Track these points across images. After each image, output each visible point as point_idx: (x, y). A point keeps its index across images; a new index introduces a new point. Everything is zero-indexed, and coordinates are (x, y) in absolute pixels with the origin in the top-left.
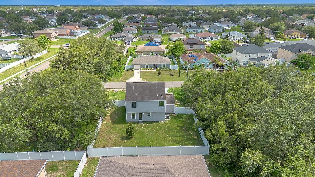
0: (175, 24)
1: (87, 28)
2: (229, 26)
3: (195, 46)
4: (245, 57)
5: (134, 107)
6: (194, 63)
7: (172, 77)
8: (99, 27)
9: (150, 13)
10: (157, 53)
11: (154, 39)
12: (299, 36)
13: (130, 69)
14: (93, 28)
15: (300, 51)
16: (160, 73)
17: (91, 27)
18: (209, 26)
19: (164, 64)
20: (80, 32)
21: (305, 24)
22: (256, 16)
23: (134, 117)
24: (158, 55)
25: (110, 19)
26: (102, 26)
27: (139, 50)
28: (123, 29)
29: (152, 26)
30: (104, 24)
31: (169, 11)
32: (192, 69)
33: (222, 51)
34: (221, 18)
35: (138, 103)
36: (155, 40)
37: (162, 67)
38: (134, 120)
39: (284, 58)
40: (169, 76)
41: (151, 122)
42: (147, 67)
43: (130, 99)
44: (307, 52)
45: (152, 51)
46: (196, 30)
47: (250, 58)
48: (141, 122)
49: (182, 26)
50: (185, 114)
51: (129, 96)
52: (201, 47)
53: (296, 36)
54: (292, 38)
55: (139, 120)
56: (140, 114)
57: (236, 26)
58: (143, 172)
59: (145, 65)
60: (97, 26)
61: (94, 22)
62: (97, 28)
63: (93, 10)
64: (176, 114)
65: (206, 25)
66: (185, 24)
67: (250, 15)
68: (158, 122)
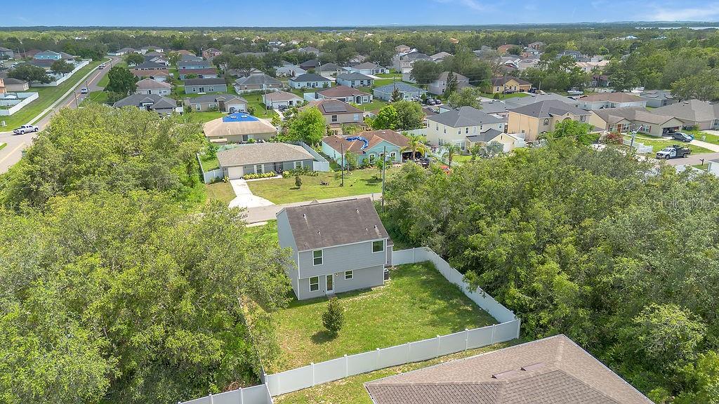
0: (257, 71)
1: (26, 87)
2: (375, 73)
3: (340, 118)
4: (460, 133)
5: (318, 261)
6: (364, 152)
7: (326, 189)
8: (58, 82)
9: (178, 46)
10: (261, 138)
11: (229, 107)
12: (518, 89)
13: (218, 180)
14: (42, 85)
15: (551, 116)
16: (298, 183)
17: (37, 83)
18: (335, 74)
19: (298, 162)
20: (15, 97)
21: (512, 64)
22: (414, 50)
23: (314, 287)
24: (262, 142)
25: (78, 61)
26: (64, 79)
27: (213, 132)
28: (137, 86)
29: (201, 77)
30: (70, 75)
31: (223, 41)
32: (362, 168)
33: (402, 124)
34: (351, 57)
35: (328, 252)
36: (232, 109)
37: (295, 167)
38: (316, 294)
39: (523, 132)
40: (319, 186)
41: (356, 292)
42: (259, 171)
43: (307, 244)
44: (566, 116)
45: (246, 133)
46: (312, 83)
47: (467, 135)
48: (332, 296)
49: (273, 75)
50: (415, 264)
51: (303, 238)
52: (355, 119)
53: (513, 89)
54: (508, 93)
55: (328, 292)
56: (330, 278)
57: (387, 72)
58: (520, 389)
59: (255, 167)
60: (53, 79)
61: (44, 71)
62: (52, 84)
63: (14, 40)
64: (395, 267)
65: (326, 70)
66: (280, 71)
67: (402, 49)
68: (369, 289)
